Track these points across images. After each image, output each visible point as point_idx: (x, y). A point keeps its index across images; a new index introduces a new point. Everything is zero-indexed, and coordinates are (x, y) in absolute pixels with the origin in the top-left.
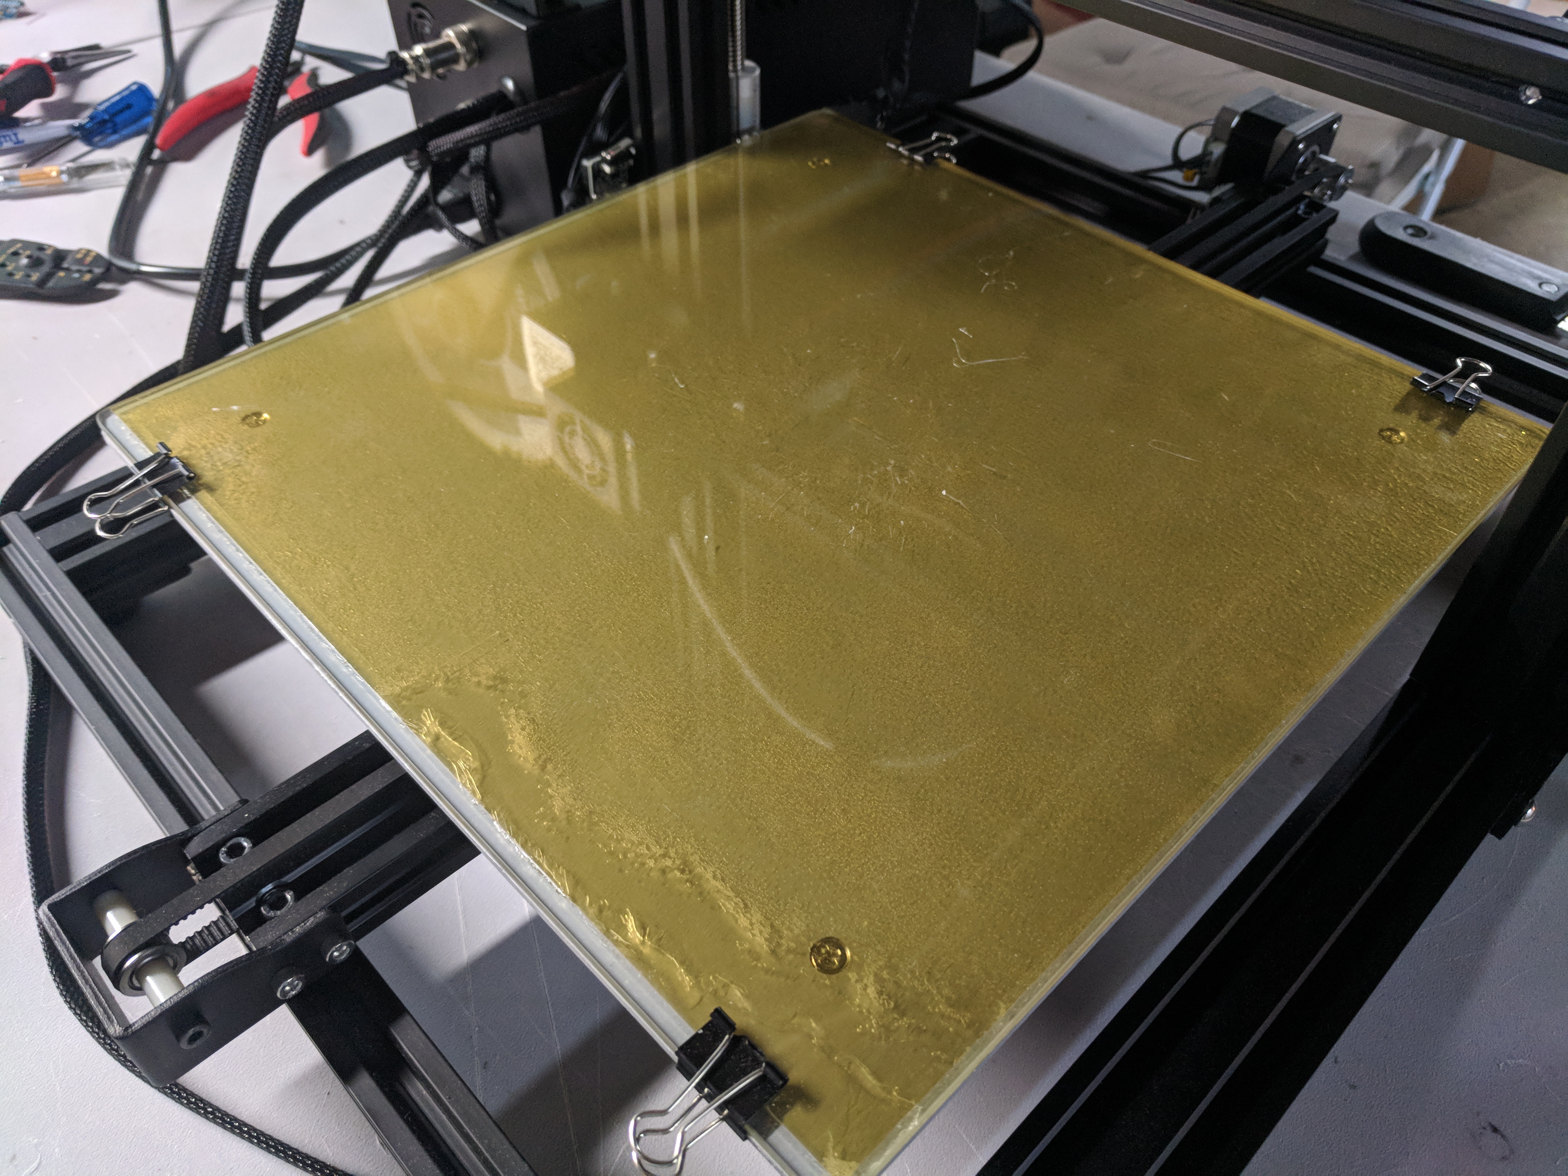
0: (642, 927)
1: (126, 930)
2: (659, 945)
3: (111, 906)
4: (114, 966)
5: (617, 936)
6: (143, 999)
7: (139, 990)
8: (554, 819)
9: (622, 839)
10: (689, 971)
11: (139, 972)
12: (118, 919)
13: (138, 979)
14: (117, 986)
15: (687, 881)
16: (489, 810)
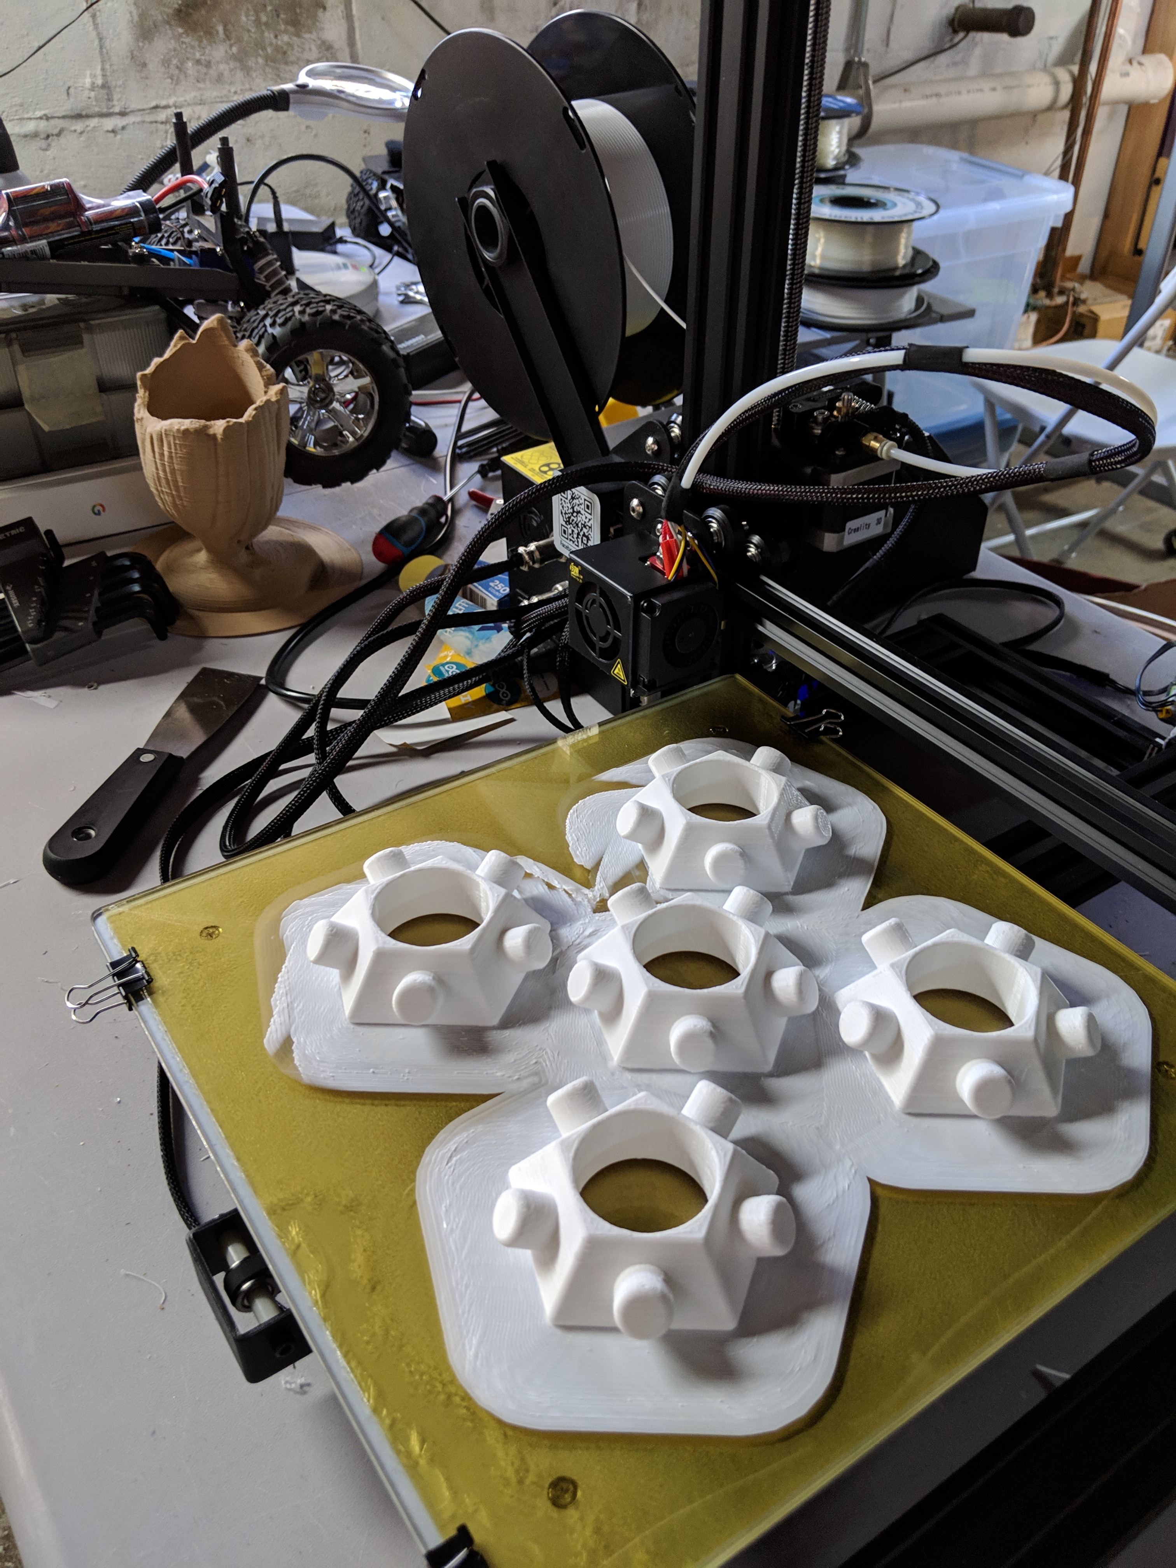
0: (423, 1442)
1: (242, 1263)
2: (432, 1461)
3: (231, 1242)
4: (234, 1287)
5: (401, 1447)
6: (249, 1315)
7: (247, 1308)
8: (374, 1335)
9: (422, 1362)
10: (450, 1488)
11: (250, 1295)
12: (236, 1252)
13: (248, 1301)
14: (234, 1303)
15: (465, 1407)
16: (325, 1319)
